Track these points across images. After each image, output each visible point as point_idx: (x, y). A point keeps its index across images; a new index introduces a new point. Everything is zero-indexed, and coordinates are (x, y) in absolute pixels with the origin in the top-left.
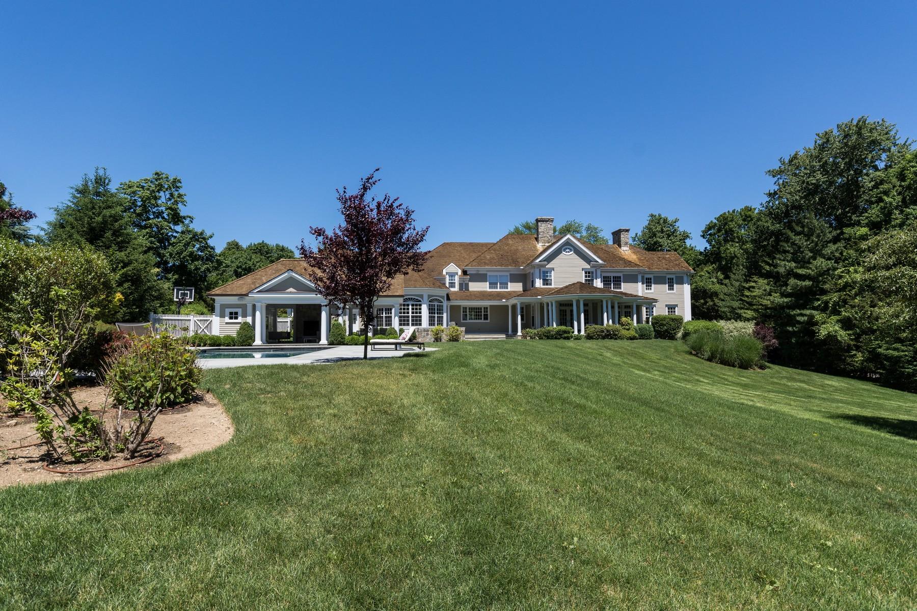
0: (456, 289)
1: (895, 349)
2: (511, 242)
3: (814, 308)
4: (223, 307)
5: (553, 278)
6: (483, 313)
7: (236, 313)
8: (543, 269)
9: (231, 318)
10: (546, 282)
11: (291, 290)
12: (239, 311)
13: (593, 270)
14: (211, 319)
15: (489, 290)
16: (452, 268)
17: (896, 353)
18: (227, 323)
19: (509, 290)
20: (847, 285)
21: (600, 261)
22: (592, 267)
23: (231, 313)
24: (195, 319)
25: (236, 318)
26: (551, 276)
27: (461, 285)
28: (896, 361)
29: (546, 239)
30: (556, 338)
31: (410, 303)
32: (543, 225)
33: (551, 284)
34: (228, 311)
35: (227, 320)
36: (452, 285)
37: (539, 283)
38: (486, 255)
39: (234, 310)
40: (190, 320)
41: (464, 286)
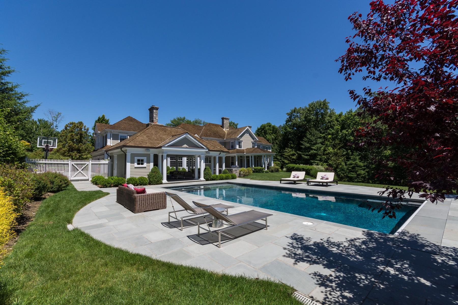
3: (317, 160)
4: (133, 155)
5: (242, 145)
6: (209, 160)
7: (142, 160)
8: (239, 141)
9: (138, 164)
10: (240, 147)
11: (185, 146)
12: (145, 159)
13: (255, 143)
14: (87, 163)
18: (136, 168)
20: (329, 153)
21: (257, 139)
22: (254, 141)
23: (138, 160)
24: (73, 163)
25: (142, 164)
26: (241, 144)
29: (227, 127)
30: (259, 172)
32: (226, 121)
33: (241, 148)
34: (136, 158)
35: (136, 165)
37: (237, 147)
39: (140, 158)
40: (68, 164)
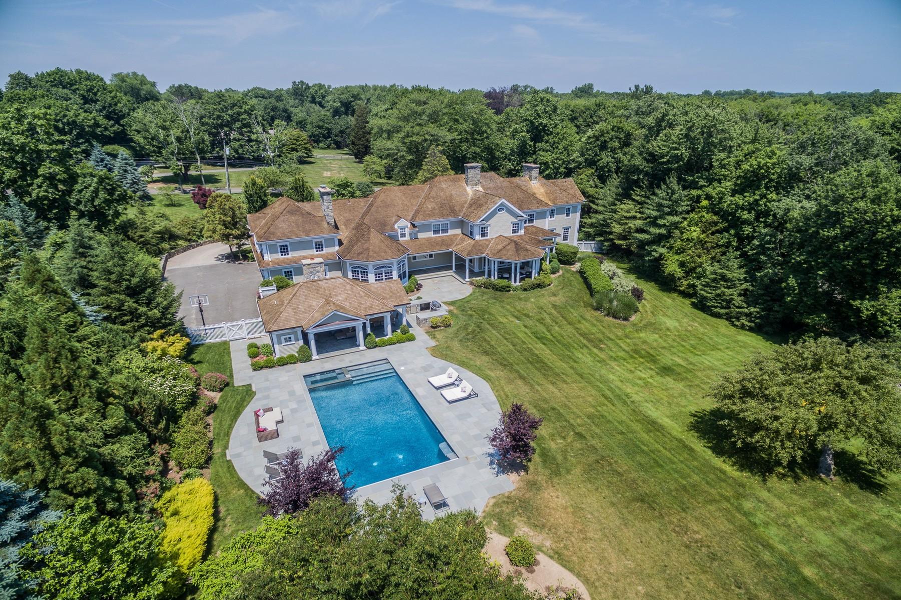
0: (407, 238)
1: (704, 291)
2: (444, 186)
10: (484, 235)
12: (292, 336)
15: (433, 236)
16: (403, 223)
17: (705, 294)
19: (449, 234)
20: (688, 239)
26: (488, 231)
27: (410, 235)
28: (705, 298)
29: (474, 182)
30: (500, 291)
31: (383, 269)
32: (472, 171)
36: (403, 235)
38: (428, 205)
41: (414, 237)
